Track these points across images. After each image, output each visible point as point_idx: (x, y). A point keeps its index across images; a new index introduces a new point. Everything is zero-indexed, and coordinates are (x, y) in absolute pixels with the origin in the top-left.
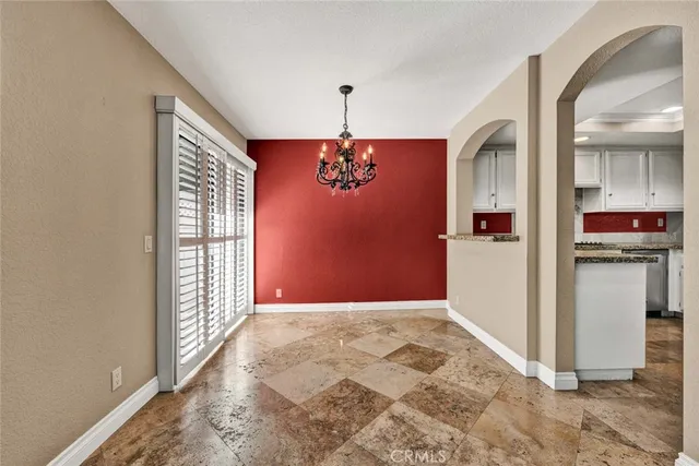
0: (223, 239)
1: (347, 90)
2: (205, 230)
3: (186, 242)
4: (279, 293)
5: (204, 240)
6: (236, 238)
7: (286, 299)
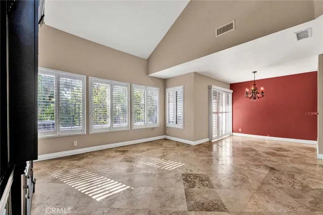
0: (222, 113)
1: (255, 72)
2: (218, 110)
3: (214, 113)
4: (240, 130)
5: (217, 113)
6: (226, 112)
7: (242, 132)
